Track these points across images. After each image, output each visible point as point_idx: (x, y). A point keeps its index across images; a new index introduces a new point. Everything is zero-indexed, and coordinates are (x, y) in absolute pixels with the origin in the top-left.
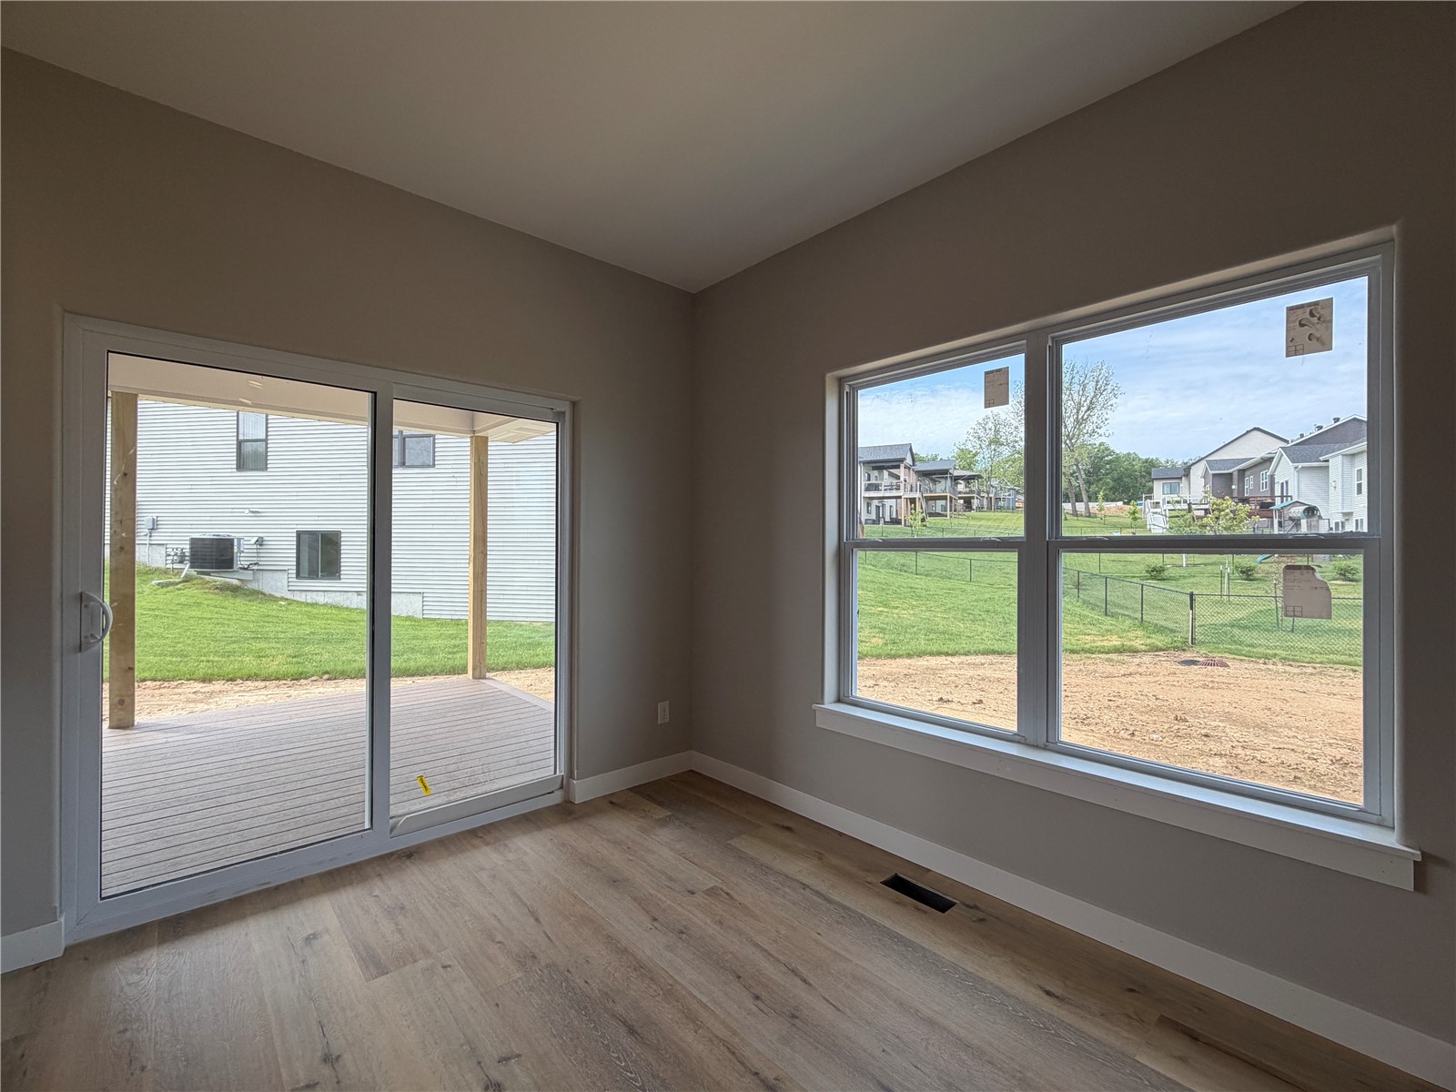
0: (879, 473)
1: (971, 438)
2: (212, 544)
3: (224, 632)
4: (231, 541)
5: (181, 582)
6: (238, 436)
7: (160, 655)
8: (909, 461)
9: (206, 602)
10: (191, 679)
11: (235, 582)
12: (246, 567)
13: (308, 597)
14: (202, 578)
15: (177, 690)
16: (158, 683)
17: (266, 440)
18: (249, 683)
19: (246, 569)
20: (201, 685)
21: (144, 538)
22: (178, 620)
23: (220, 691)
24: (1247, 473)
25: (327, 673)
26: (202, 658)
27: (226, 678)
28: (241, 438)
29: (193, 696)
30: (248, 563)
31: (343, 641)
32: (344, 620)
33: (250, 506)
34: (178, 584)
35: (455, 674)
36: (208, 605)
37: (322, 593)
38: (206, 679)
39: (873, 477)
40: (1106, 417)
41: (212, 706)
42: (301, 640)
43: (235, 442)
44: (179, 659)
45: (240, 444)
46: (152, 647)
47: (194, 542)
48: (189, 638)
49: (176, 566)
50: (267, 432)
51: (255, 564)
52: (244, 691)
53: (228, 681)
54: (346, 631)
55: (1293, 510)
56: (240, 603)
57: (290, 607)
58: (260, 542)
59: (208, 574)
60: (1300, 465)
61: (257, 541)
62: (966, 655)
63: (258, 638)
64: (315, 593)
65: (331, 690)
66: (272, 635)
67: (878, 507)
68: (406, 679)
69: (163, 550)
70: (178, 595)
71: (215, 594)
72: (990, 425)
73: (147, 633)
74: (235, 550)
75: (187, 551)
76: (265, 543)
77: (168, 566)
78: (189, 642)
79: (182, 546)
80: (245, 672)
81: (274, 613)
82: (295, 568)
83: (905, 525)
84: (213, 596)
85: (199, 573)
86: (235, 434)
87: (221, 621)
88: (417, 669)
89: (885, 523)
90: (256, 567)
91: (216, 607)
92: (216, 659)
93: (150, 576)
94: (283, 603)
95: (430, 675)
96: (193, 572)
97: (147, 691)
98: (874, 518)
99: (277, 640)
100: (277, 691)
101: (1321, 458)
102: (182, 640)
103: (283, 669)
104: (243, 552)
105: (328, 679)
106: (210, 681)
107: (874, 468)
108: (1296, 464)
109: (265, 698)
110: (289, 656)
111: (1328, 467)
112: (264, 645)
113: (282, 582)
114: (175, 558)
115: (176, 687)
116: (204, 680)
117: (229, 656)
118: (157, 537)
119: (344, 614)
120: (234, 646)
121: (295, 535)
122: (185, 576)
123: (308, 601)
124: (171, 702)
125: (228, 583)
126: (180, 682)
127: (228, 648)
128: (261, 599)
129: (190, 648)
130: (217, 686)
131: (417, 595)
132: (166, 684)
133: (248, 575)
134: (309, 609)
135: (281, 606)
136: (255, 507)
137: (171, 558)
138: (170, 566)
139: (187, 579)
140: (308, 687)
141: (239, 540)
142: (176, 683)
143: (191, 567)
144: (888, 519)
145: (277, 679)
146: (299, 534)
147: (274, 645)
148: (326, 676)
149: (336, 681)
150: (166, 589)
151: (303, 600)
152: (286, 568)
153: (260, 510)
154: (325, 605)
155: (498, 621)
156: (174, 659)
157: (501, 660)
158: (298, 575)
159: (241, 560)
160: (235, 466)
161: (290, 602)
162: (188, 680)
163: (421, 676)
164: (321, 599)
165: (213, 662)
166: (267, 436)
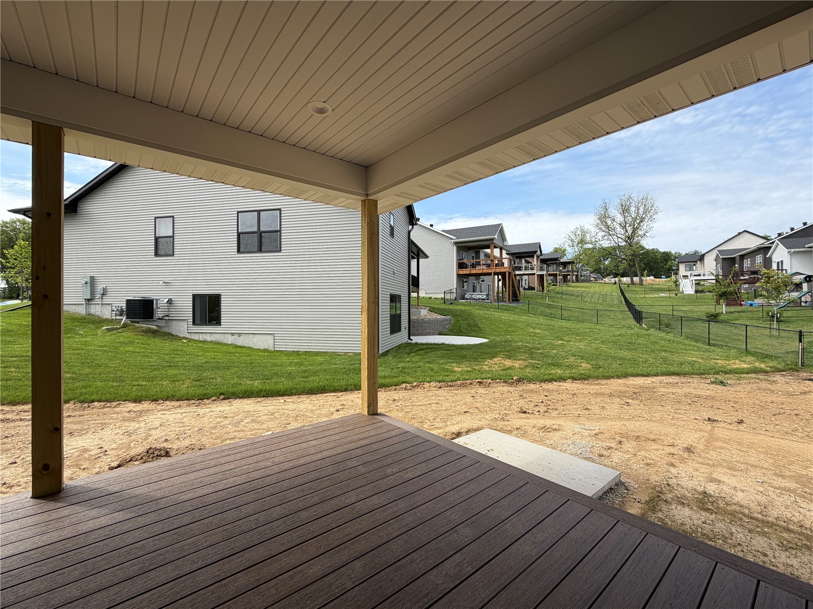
0: (520, 260)
1: (567, 240)
2: (140, 303)
3: (148, 362)
4: (152, 301)
5: (120, 328)
6: (155, 234)
7: (105, 381)
8: (539, 253)
9: (136, 341)
10: (126, 400)
11: (154, 327)
12: (161, 317)
13: (200, 337)
14: (134, 325)
15: (117, 409)
16: (103, 403)
17: (173, 237)
18: (168, 402)
19: (161, 319)
20: (134, 405)
21: (98, 300)
22: (118, 353)
23: (147, 410)
24: (745, 257)
25: (222, 394)
26: (135, 383)
27: (151, 399)
28: (157, 236)
29: (127, 414)
30: (163, 315)
31: (228, 368)
32: (225, 353)
33: (163, 279)
34: (119, 329)
35: (312, 394)
36: (138, 343)
37: (209, 335)
38: (137, 400)
39: (516, 263)
40: (652, 226)
41: (142, 425)
42: (200, 367)
43: (154, 238)
44: (118, 384)
45: (157, 239)
46: (100, 374)
47: (129, 302)
48: (125, 367)
49: (117, 318)
50: (173, 231)
51: (167, 316)
52: (165, 410)
53: (152, 401)
54: (228, 360)
55: (795, 277)
56: (158, 342)
57: (190, 344)
58: (170, 302)
59: (138, 322)
60: (792, 250)
61: (168, 301)
62: (656, 376)
63: (171, 366)
64: (205, 334)
65: (227, 408)
66: (180, 364)
68: (279, 398)
69: (109, 308)
70: (119, 337)
71: (142, 335)
72: (579, 232)
73: (98, 364)
74: (155, 307)
75: (124, 308)
76: (173, 302)
77: (113, 318)
78: (125, 370)
79: (121, 305)
80: (165, 394)
81: (180, 348)
82: (192, 318)
83: (537, 290)
84: (141, 337)
85: (132, 322)
86: (154, 233)
87: (146, 354)
88: (286, 391)
89: (525, 289)
90: (167, 318)
91: (142, 344)
92: (144, 383)
93: (102, 324)
94: (185, 341)
95: (295, 395)
96: (129, 321)
97: (95, 410)
99: (185, 368)
100: (188, 409)
101: (806, 246)
102: (120, 368)
103: (191, 391)
104: (159, 308)
105: (224, 399)
106: (140, 401)
107: (517, 257)
108: (789, 250)
109: (181, 417)
110: (194, 380)
111: (812, 251)
112: (175, 372)
113: (184, 328)
114: (117, 312)
115: (116, 407)
116: (135, 401)
117: (152, 381)
118: (106, 300)
119: (224, 348)
120: (156, 372)
121: (192, 297)
122: (123, 324)
123: (201, 339)
124: (111, 421)
125: (150, 328)
126: (118, 402)
127: (152, 374)
128: (171, 338)
129: (126, 375)
130: (145, 405)
131: (270, 336)
132: (108, 405)
133: (162, 323)
134: (201, 345)
135: (184, 343)
136: (166, 280)
137: (114, 312)
138: (114, 318)
139: (125, 326)
140: (210, 406)
141: (157, 300)
142: (115, 403)
143: (127, 318)
144: (527, 287)
145: (188, 399)
146: (194, 296)
147: (181, 372)
148: (222, 397)
149: (229, 400)
150: (111, 333)
151: (197, 339)
152: (186, 318)
153: (169, 282)
154: (211, 342)
155: (324, 353)
156: (115, 384)
157: (343, 383)
158: (194, 323)
159: (159, 314)
160: (154, 254)
161: (190, 340)
162: (124, 401)
163: (289, 396)
164: (209, 338)
165: (142, 386)
166: (173, 234)
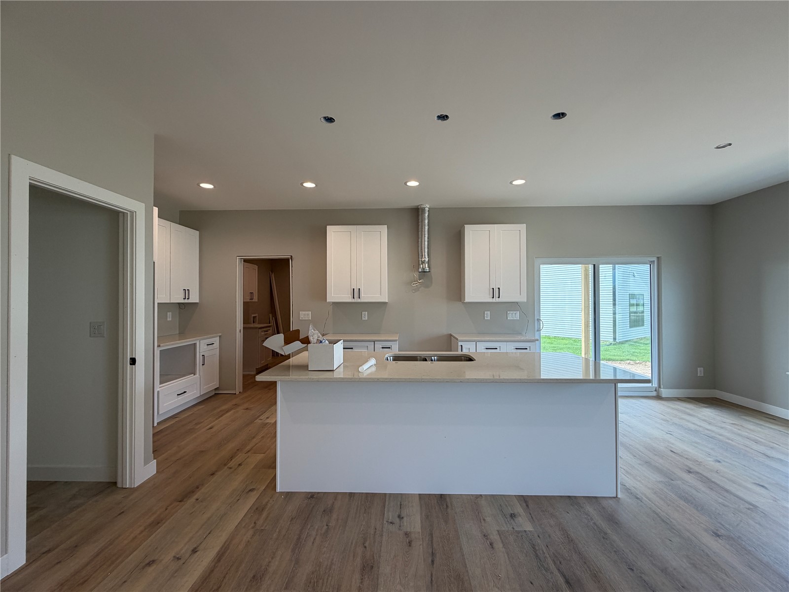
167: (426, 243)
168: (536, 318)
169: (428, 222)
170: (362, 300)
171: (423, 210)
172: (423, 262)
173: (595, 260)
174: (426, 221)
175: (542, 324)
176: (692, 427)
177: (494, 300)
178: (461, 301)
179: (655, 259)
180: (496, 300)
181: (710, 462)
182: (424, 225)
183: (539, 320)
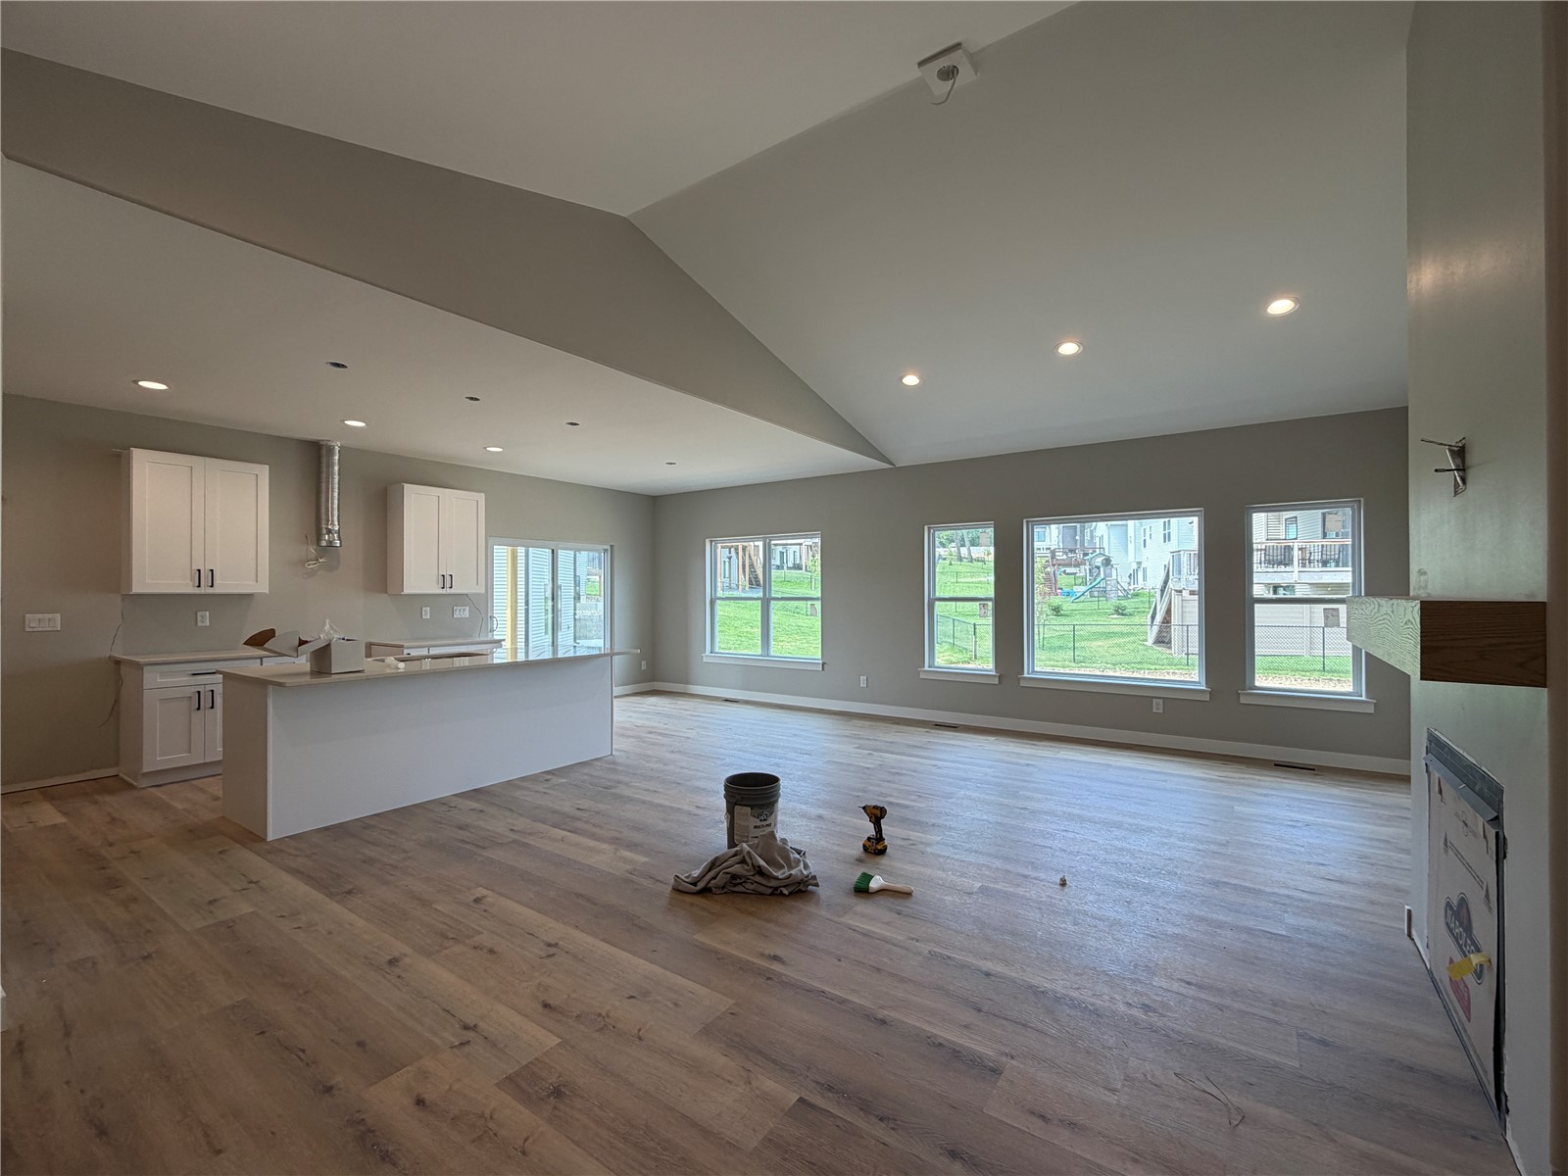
67: (782, 553)
83: (806, 570)
89: (788, 568)
98: (778, 563)
144: (790, 565)
167: (336, 502)
168: (490, 614)
169: (339, 470)
170: (217, 590)
171: (330, 450)
172: (329, 532)
173: (553, 545)
174: (336, 468)
175: (495, 622)
176: (644, 710)
177: (444, 591)
178: (386, 592)
179: (608, 547)
180: (447, 591)
181: (661, 725)
182: (333, 474)
183: (492, 617)
